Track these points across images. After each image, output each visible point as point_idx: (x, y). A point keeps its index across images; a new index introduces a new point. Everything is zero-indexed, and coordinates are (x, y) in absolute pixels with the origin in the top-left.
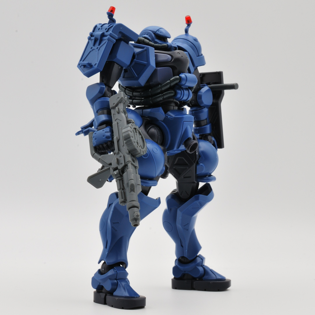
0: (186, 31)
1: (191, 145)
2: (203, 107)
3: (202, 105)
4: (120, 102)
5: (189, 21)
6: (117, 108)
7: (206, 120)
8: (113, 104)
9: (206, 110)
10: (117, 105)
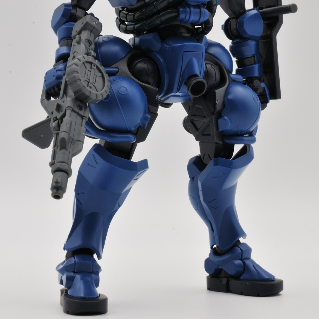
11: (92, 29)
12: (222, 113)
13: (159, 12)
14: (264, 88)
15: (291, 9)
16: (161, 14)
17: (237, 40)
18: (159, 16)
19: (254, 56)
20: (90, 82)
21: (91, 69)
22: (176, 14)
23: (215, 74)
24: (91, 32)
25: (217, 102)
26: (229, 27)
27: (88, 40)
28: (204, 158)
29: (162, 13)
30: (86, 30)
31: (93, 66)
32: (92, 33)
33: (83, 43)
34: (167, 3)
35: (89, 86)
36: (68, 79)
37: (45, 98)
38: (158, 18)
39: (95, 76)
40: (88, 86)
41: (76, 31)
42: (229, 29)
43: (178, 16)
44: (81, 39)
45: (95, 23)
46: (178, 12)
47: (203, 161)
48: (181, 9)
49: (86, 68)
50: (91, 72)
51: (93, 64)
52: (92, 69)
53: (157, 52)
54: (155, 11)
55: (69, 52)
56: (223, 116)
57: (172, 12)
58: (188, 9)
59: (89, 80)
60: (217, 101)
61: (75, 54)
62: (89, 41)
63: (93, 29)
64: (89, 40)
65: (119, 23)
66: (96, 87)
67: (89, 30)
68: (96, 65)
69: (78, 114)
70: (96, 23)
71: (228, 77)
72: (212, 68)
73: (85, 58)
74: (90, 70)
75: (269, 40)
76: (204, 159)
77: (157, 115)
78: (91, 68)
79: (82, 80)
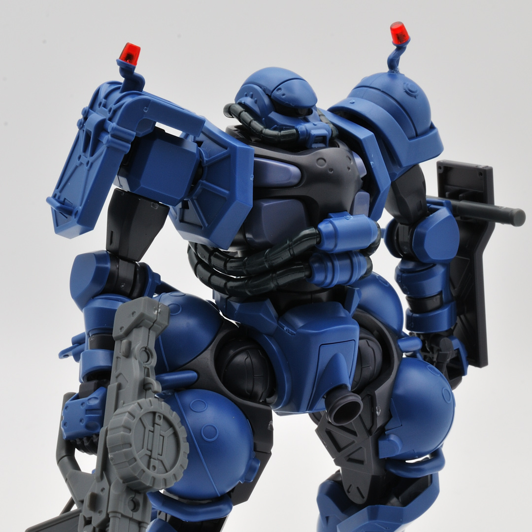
0: (393, 63)
1: (339, 405)
2: (431, 264)
3: (425, 261)
4: (137, 325)
5: (400, 37)
6: (125, 341)
7: (438, 296)
8: (121, 329)
9: (440, 270)
10: (128, 333)
11: (152, 324)
12: (386, 428)
13: (273, 269)
14: (458, 349)
15: (514, 218)
16: (278, 273)
17: (411, 265)
18: (274, 275)
19: (440, 293)
20: (153, 456)
21: (153, 426)
22: (307, 273)
23: (373, 356)
24: (150, 329)
25: (377, 413)
26: (396, 238)
27: (144, 349)
28: (350, 490)
29: (280, 272)
30: (141, 327)
31: (157, 420)
32: (151, 331)
33: (136, 359)
34: (290, 255)
35: (151, 465)
36: (112, 456)
37: (64, 454)
38: (272, 279)
39: (162, 438)
40: (148, 468)
41: (120, 327)
42: (395, 242)
43: (311, 276)
44: (132, 348)
45: (156, 312)
46: (310, 268)
47: (348, 495)
48: (316, 265)
49: (145, 428)
50: (153, 432)
51: (157, 415)
52: (156, 425)
53: (269, 335)
54: (267, 267)
55: (110, 365)
56: (388, 435)
57: (300, 270)
58: (329, 264)
59: (151, 451)
60: (379, 411)
61: (120, 380)
62: (147, 351)
63: (154, 323)
64: (146, 349)
65: (196, 261)
66: (164, 462)
67: (146, 326)
68: (162, 414)
69: (131, 519)
70: (159, 310)
71: (396, 349)
72: (369, 346)
73: (142, 407)
74: (152, 429)
75: (469, 259)
76: (349, 492)
77: (270, 454)
78: (154, 424)
79: (138, 458)
